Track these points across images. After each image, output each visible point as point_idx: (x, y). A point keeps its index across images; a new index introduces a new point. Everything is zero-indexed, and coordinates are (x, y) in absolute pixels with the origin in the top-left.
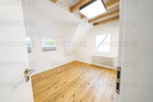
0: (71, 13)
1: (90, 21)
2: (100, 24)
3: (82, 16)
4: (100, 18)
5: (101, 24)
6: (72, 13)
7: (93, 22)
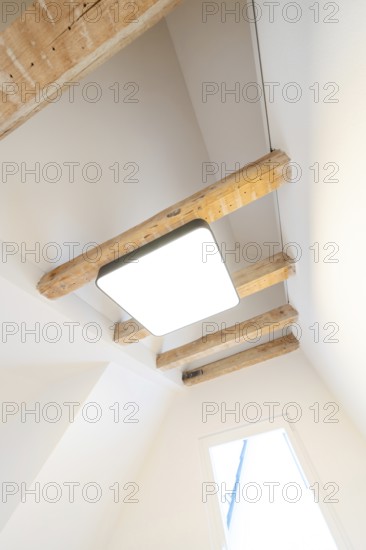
0: (43, 298)
1: (162, 359)
2: (214, 376)
4: (212, 342)
5: (219, 375)
6: (50, 296)
7: (181, 365)
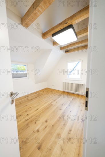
0: (43, 39)
1: (61, 48)
3: (54, 43)
